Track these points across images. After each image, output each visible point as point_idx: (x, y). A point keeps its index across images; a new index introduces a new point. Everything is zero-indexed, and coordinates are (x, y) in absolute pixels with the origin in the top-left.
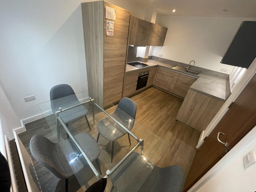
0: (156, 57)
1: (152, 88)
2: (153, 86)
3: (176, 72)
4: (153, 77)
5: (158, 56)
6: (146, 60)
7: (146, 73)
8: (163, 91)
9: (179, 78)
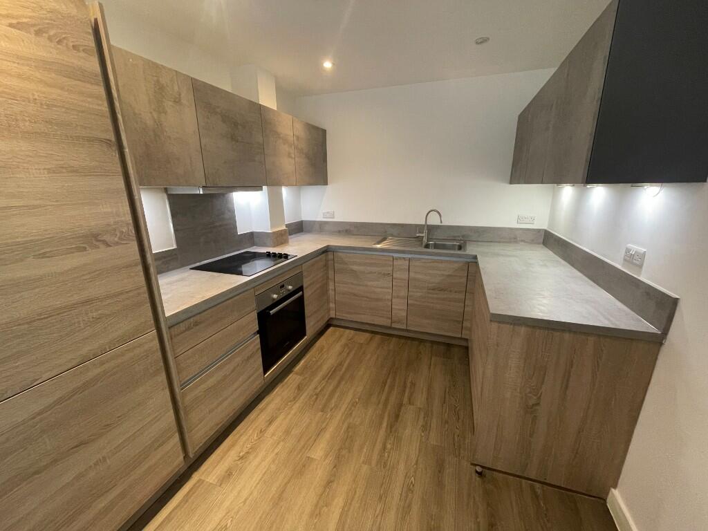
0: (314, 222)
1: (331, 329)
2: (335, 322)
3: (396, 255)
4: (324, 290)
5: (320, 218)
6: (280, 238)
7: (290, 287)
8: (373, 331)
9: (412, 275)
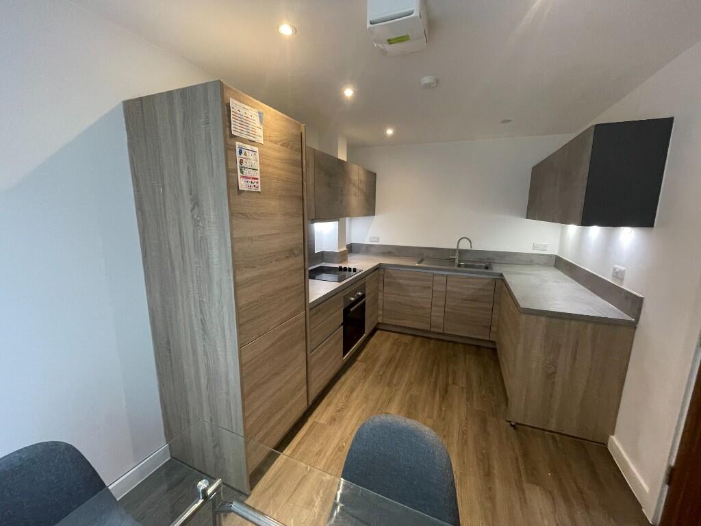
0: (362, 245)
1: (378, 332)
2: (381, 327)
4: (376, 299)
5: (367, 242)
6: (343, 256)
7: (360, 293)
8: (415, 334)
9: (448, 288)
